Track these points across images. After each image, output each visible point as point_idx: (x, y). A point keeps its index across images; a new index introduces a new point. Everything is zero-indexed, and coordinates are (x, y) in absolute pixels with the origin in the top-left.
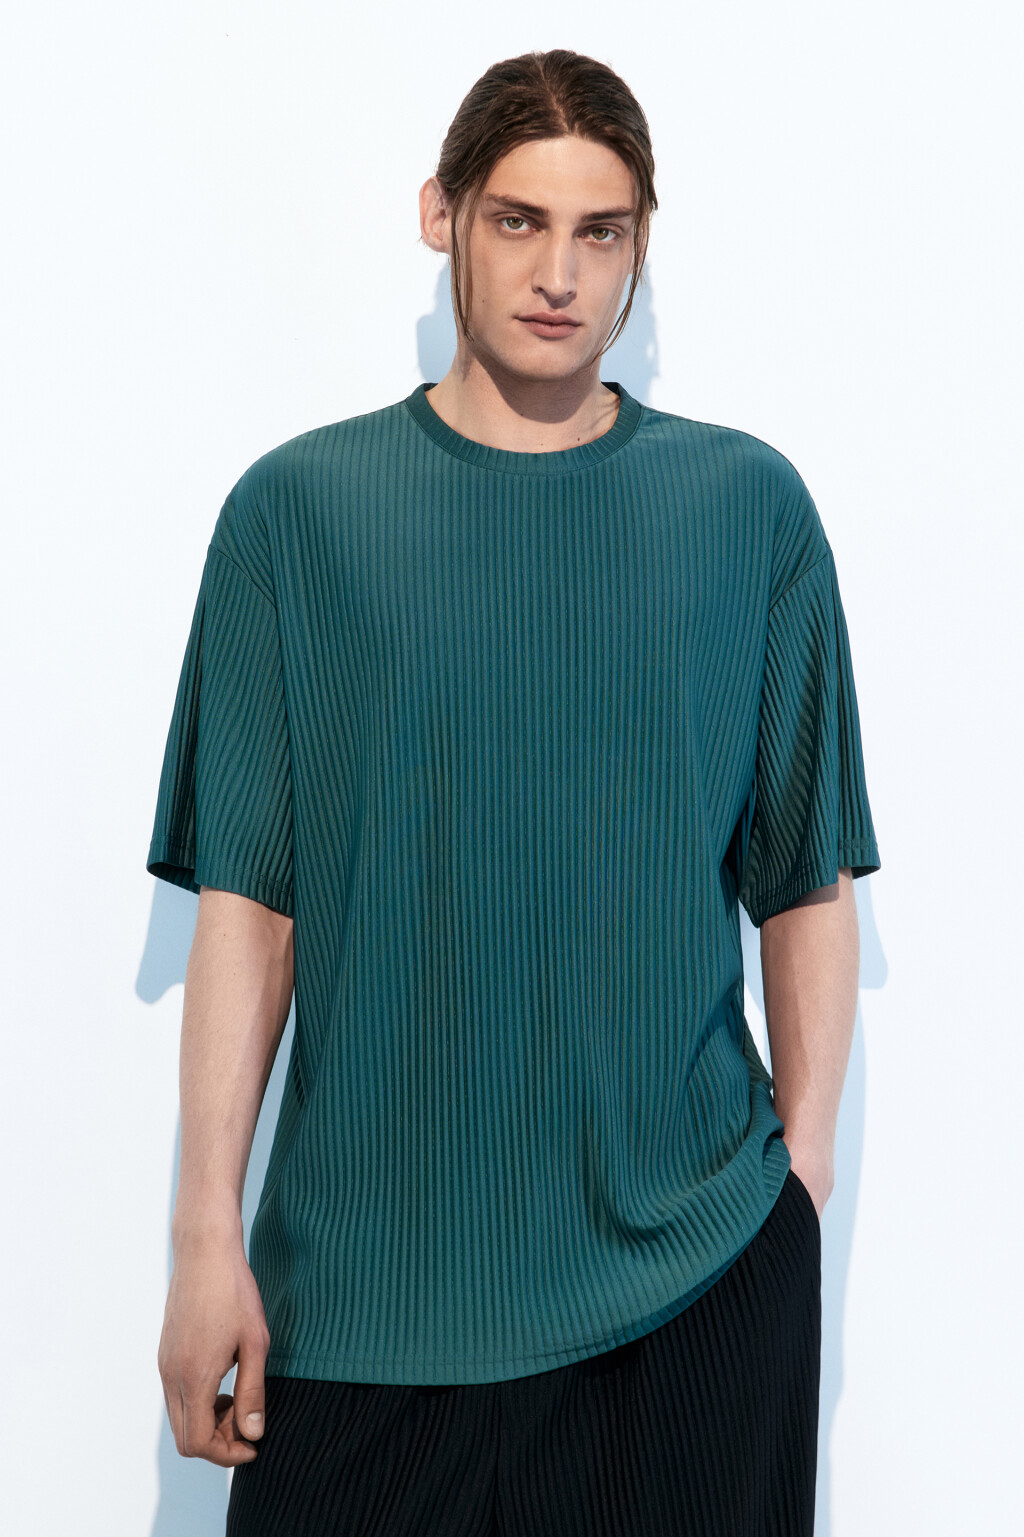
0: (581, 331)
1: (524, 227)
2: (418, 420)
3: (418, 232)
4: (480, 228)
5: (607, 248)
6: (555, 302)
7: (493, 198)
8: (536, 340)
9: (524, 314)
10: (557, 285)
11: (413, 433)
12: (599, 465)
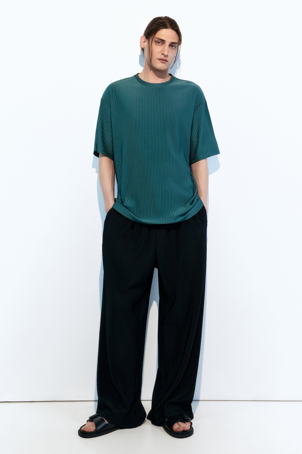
0: (168, 63)
1: (160, 44)
2: (136, 78)
3: (140, 45)
4: (154, 43)
5: (173, 49)
6: (165, 56)
7: (156, 38)
8: (161, 63)
9: (159, 58)
10: (166, 53)
11: (135, 80)
12: (166, 86)
